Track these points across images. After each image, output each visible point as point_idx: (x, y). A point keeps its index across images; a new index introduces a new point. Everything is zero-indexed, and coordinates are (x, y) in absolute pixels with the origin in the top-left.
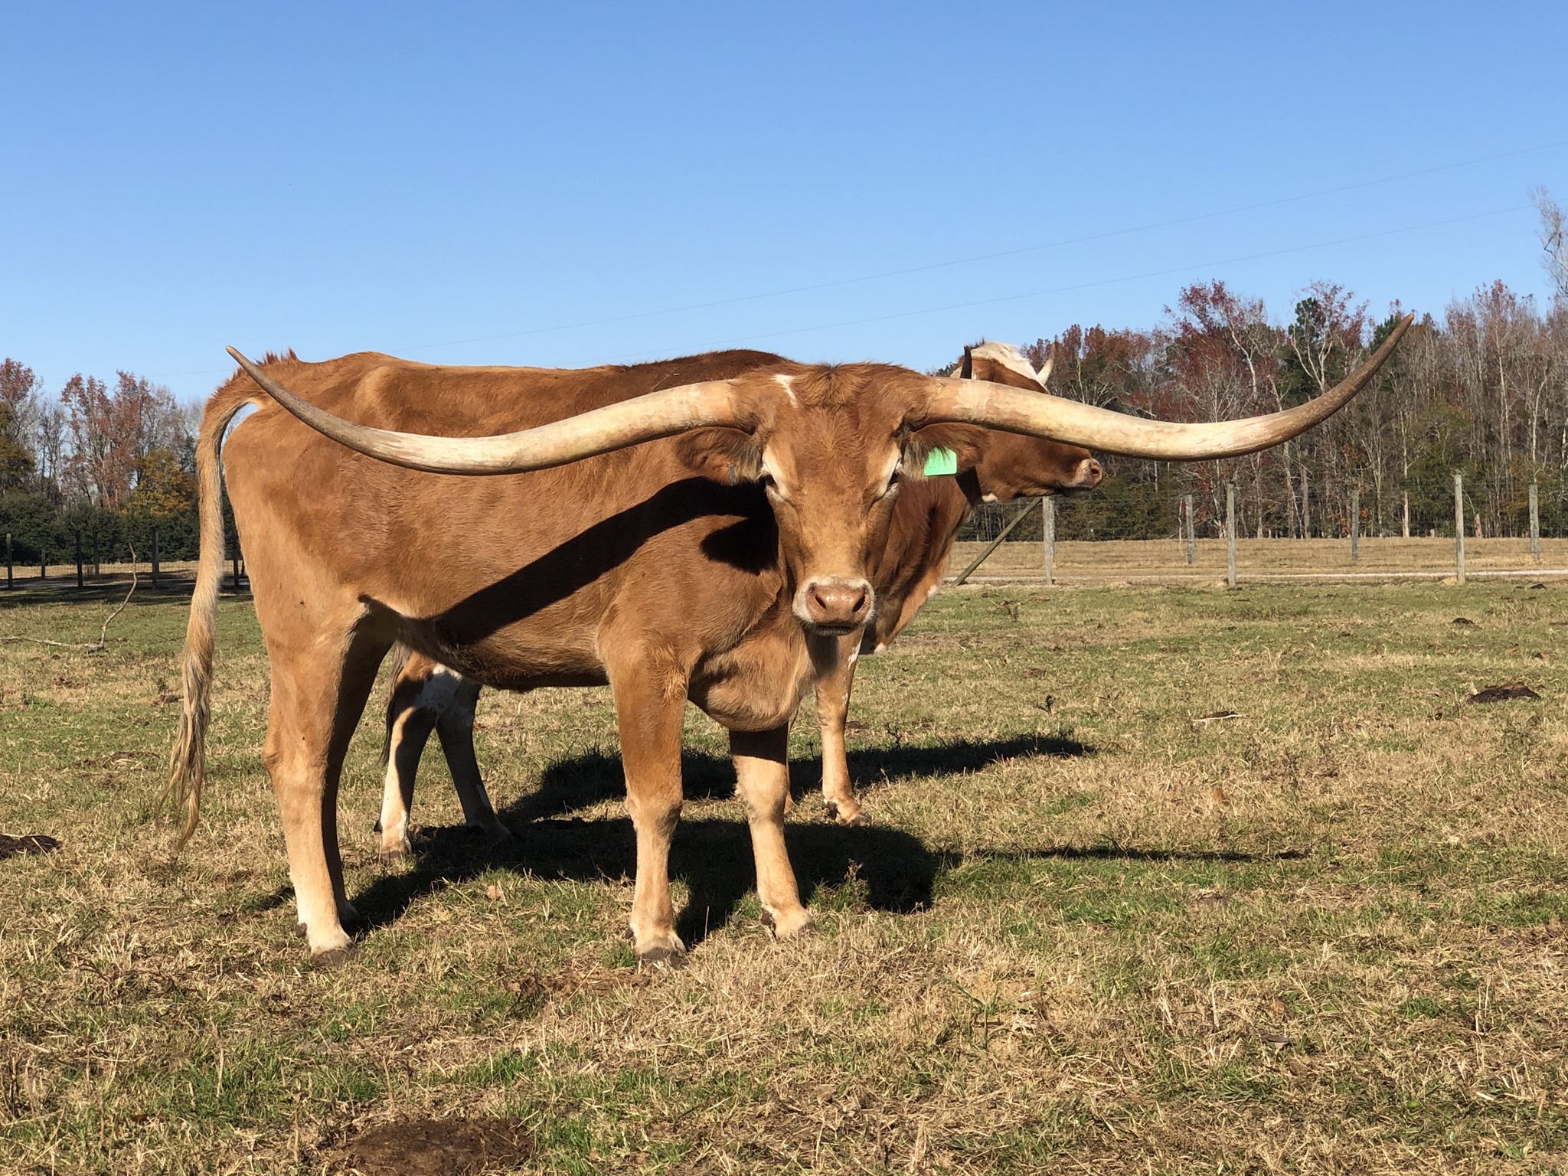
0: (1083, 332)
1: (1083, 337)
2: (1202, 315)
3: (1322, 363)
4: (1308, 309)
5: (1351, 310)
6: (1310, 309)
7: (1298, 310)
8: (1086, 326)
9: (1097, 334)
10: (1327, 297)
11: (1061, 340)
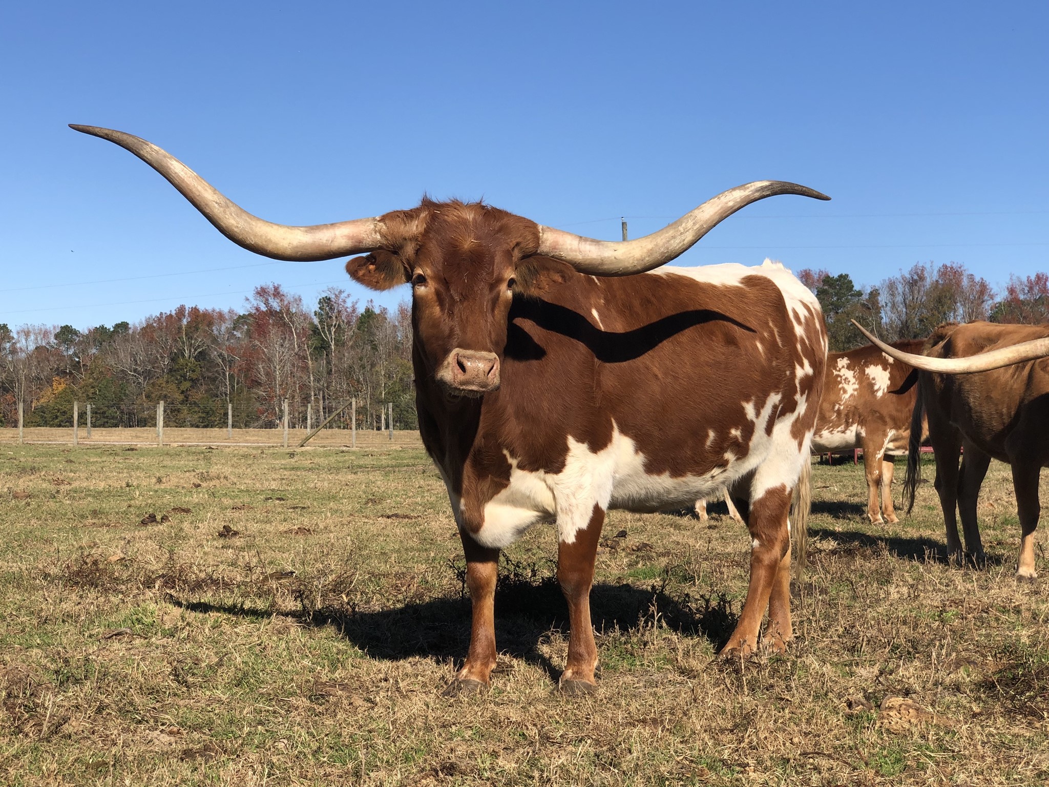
0: (187, 309)
1: (187, 312)
2: (267, 303)
3: (333, 333)
4: (326, 303)
5: (349, 304)
6: (326, 302)
7: (320, 303)
8: (189, 305)
9: (195, 311)
10: (336, 296)
11: (173, 313)
